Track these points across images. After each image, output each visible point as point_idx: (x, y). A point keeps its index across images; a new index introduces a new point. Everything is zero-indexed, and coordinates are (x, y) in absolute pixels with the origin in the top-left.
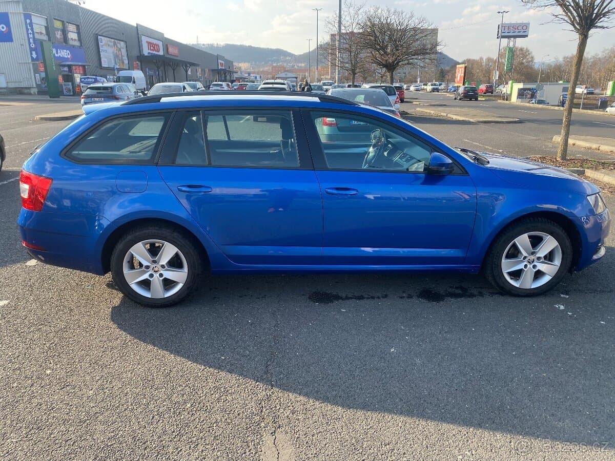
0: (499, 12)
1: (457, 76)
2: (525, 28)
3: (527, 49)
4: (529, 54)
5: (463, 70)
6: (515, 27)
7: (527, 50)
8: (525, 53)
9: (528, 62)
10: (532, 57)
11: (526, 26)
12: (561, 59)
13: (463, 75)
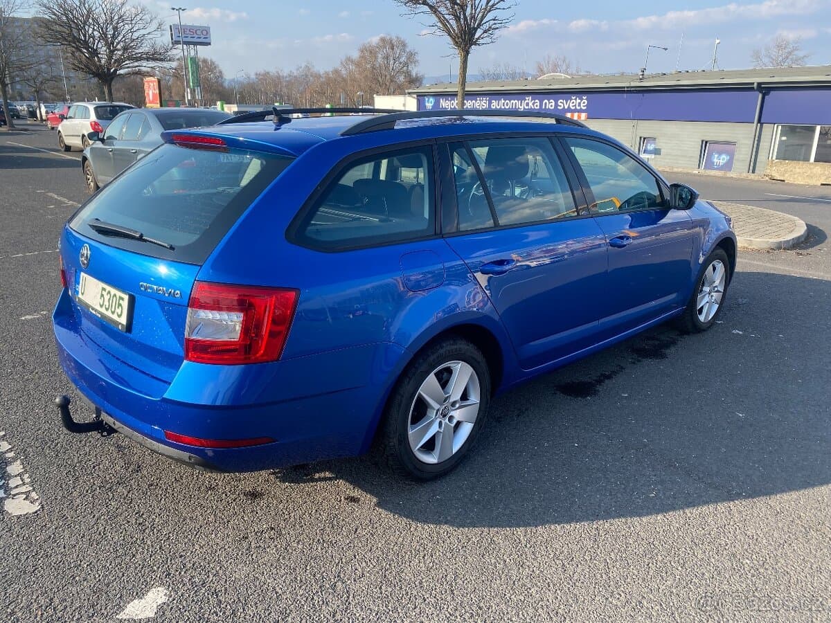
0: (173, 9)
1: (148, 94)
2: (205, 33)
3: (211, 60)
4: (215, 67)
5: (156, 84)
6: (193, 30)
7: (213, 63)
8: (211, 66)
9: (217, 78)
10: (221, 72)
11: (206, 31)
12: (253, 76)
13: (157, 91)
